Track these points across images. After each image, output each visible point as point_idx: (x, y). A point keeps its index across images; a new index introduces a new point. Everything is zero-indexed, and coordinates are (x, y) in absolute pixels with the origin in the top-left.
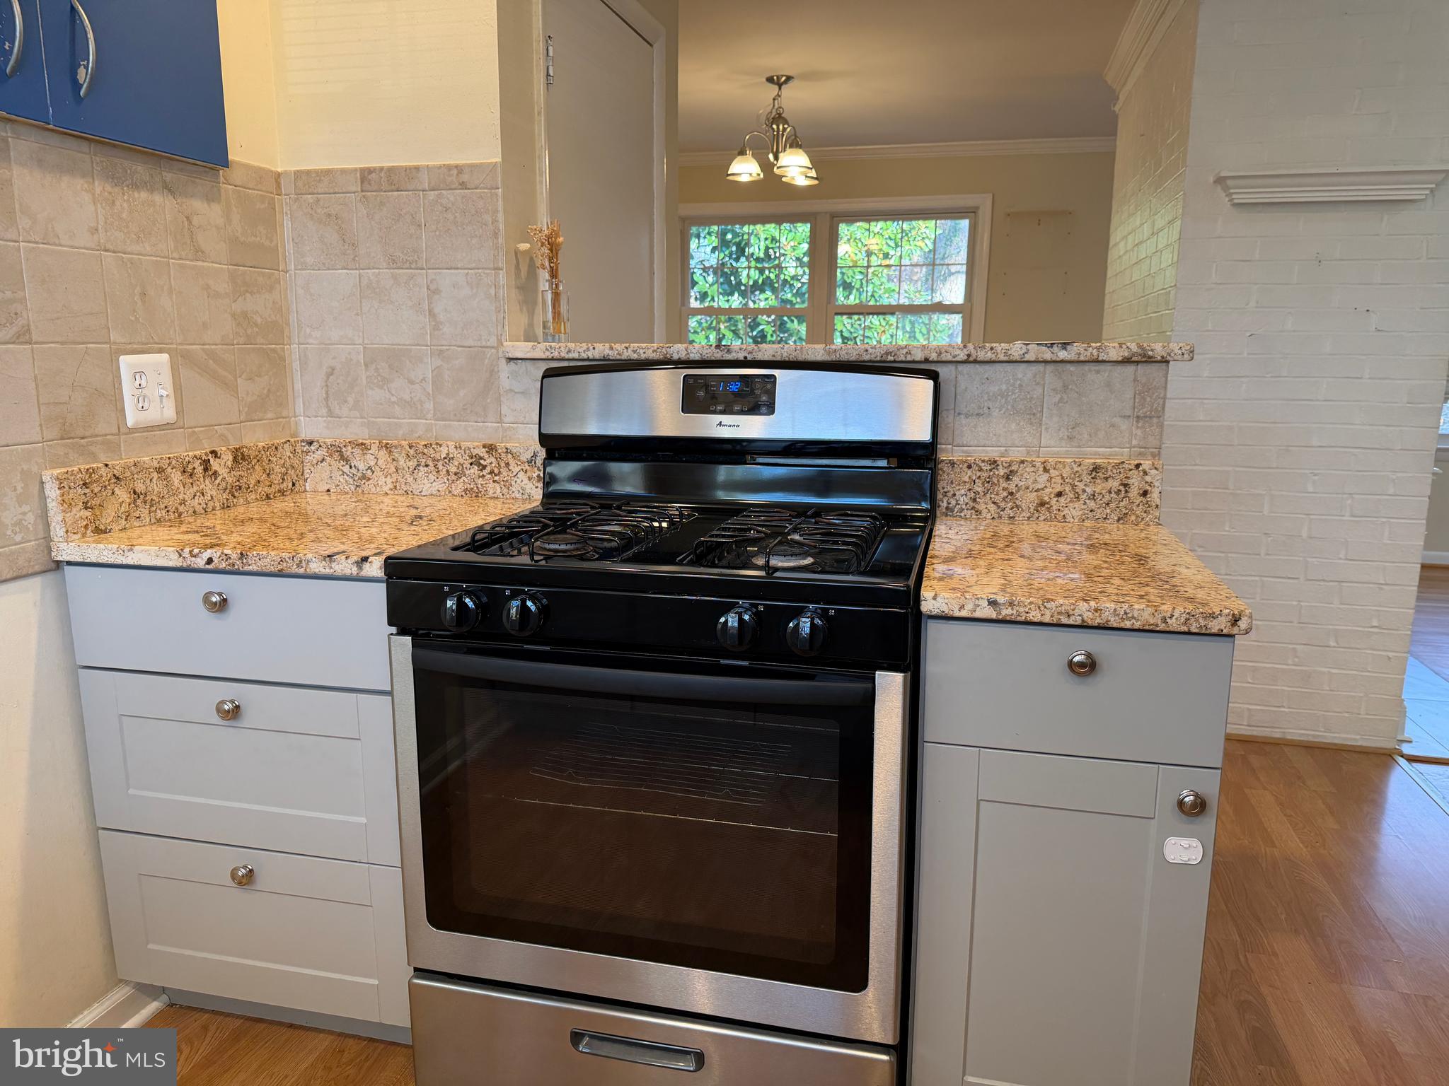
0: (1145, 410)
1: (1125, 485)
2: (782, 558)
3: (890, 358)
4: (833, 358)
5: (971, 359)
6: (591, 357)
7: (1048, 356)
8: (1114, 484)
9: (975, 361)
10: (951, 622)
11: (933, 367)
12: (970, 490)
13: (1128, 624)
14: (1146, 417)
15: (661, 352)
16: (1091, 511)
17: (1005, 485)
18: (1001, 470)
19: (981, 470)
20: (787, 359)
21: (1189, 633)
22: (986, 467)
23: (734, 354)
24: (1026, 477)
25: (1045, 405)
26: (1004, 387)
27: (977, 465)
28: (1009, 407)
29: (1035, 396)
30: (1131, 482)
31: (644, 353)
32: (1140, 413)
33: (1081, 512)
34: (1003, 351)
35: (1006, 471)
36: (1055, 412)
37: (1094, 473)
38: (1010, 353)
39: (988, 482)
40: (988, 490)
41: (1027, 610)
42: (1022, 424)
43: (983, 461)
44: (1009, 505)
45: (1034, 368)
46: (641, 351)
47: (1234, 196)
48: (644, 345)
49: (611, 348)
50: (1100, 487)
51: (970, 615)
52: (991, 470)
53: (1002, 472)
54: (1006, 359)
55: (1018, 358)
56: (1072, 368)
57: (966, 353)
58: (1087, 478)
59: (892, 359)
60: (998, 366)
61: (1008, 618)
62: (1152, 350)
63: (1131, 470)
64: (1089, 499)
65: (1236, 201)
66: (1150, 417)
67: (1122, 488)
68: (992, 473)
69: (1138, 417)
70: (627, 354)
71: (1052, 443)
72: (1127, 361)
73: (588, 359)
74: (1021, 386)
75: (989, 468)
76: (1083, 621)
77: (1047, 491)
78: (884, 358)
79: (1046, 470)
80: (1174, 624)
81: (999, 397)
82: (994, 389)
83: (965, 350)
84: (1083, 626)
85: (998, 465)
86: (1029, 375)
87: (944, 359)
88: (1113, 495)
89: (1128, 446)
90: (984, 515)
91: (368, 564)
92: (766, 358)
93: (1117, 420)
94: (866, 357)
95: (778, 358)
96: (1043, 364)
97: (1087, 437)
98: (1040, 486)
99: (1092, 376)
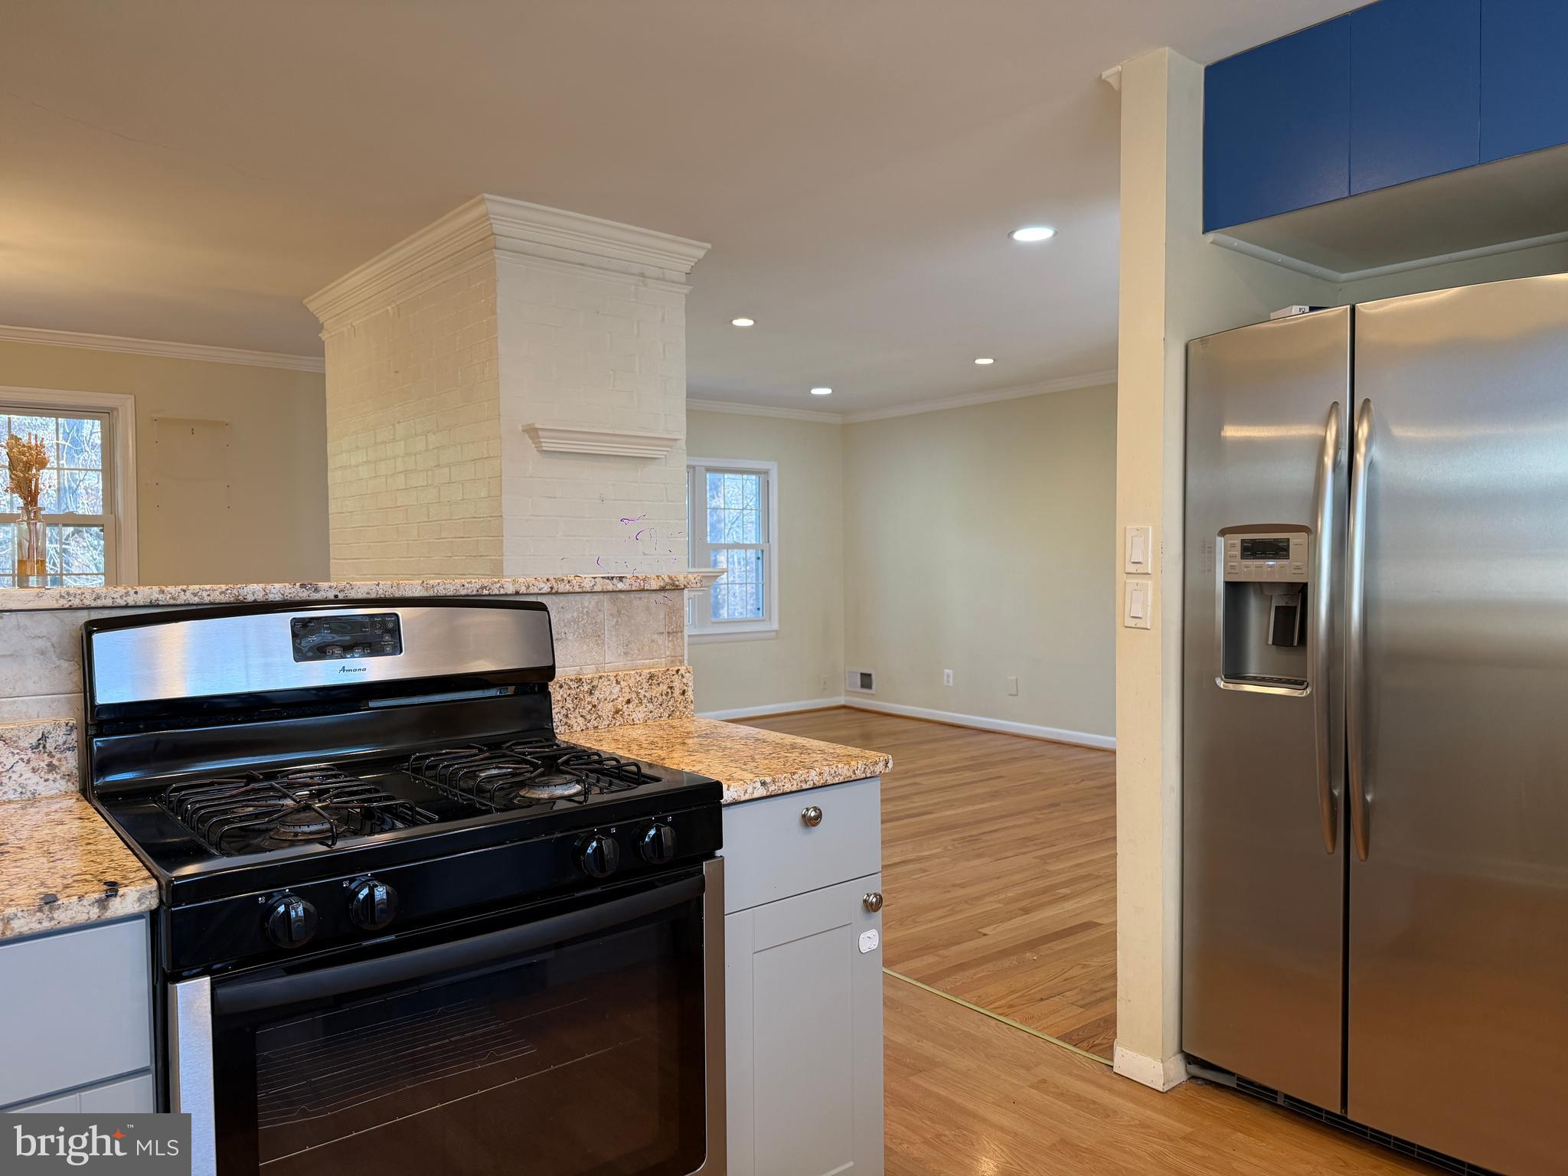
0: (673, 627)
1: (671, 688)
5: (554, 591)
7: (610, 587)
8: (664, 688)
9: (557, 593)
12: (563, 707)
13: (836, 780)
14: (674, 632)
16: (651, 712)
17: (589, 699)
18: (585, 687)
19: (570, 688)
20: (383, 596)
21: (866, 778)
22: (574, 685)
23: (322, 593)
24: (607, 691)
25: (606, 628)
26: (575, 614)
27: (567, 684)
28: (581, 631)
29: (598, 621)
30: (674, 684)
31: (209, 595)
32: (670, 631)
33: (644, 715)
34: (578, 584)
35: (589, 686)
36: (614, 633)
37: (650, 681)
38: (583, 585)
39: (576, 698)
40: (577, 705)
41: (783, 785)
42: (591, 644)
43: (571, 680)
44: (593, 717)
45: (596, 598)
47: (543, 444)
49: (163, 592)
50: (656, 691)
53: (586, 688)
54: (580, 590)
56: (623, 596)
57: (550, 586)
58: (646, 686)
59: (487, 592)
60: (571, 597)
61: (773, 794)
62: (678, 581)
63: (673, 675)
64: (649, 702)
65: (544, 449)
66: (677, 633)
67: (669, 690)
70: (185, 598)
71: (614, 659)
72: (663, 589)
74: (587, 612)
77: (620, 699)
78: (479, 592)
79: (618, 682)
81: (572, 623)
82: (568, 616)
83: (548, 583)
86: (593, 603)
87: (532, 592)
88: (664, 697)
89: (664, 656)
90: (575, 728)
91: (118, 899)
93: (655, 636)
96: (602, 594)
97: (637, 652)
98: (615, 697)
99: (636, 602)
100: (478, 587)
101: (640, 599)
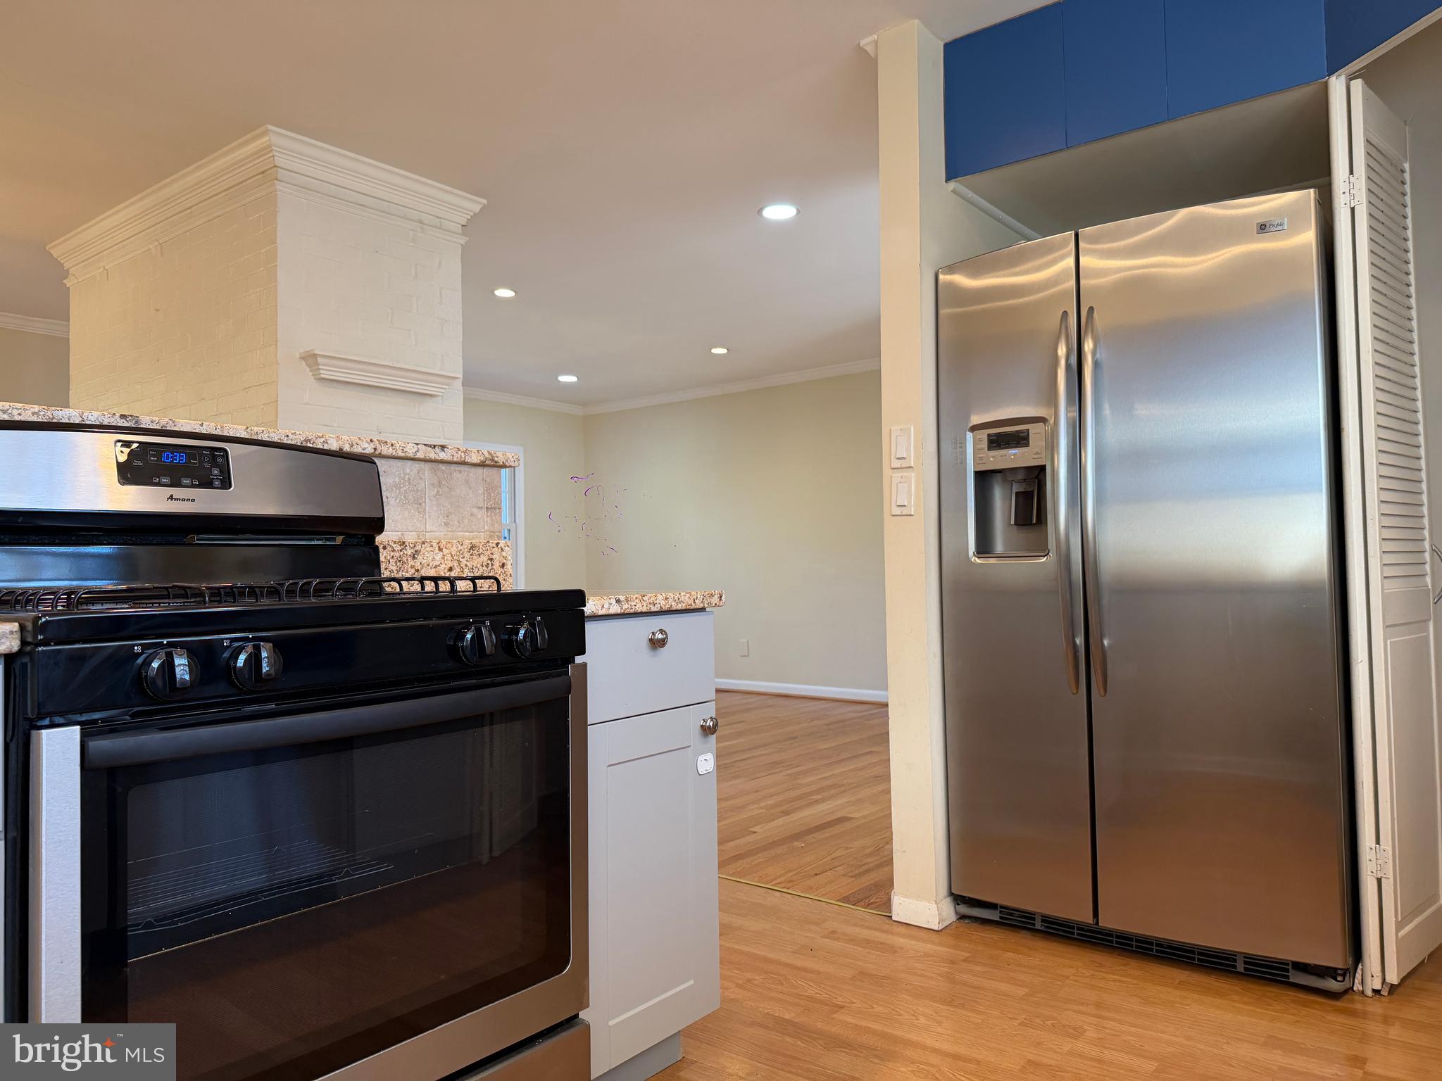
0: (491, 502)
1: (491, 560)
5: (376, 453)
7: (432, 456)
8: (484, 559)
9: (379, 455)
10: (598, 619)
12: (386, 569)
14: (492, 508)
17: (412, 563)
18: (408, 550)
19: (393, 551)
22: (397, 548)
25: (427, 497)
26: (397, 480)
27: (391, 546)
28: (402, 497)
29: (419, 489)
30: (494, 557)
34: (401, 448)
35: (412, 550)
36: (434, 502)
37: (472, 551)
38: (406, 450)
39: (400, 561)
40: (400, 568)
41: (635, 603)
42: (412, 511)
43: (395, 543)
45: (417, 465)
47: (321, 372)
50: (477, 561)
51: (607, 613)
52: (401, 551)
53: (409, 552)
54: (403, 455)
55: (411, 455)
56: (443, 467)
57: (374, 447)
58: (467, 555)
60: (392, 462)
61: (626, 612)
62: (497, 457)
63: (493, 547)
65: (322, 376)
66: (495, 508)
67: (489, 562)
69: (487, 508)
71: (435, 529)
72: (482, 465)
74: (409, 479)
76: (660, 608)
77: (442, 566)
79: (440, 550)
80: (697, 604)
81: (394, 489)
82: (391, 481)
84: (660, 612)
85: (406, 546)
86: (415, 471)
88: (484, 568)
89: (483, 530)
93: (475, 510)
96: (423, 463)
97: (456, 523)
98: (438, 563)
99: (456, 475)
100: (302, 439)
101: (460, 472)
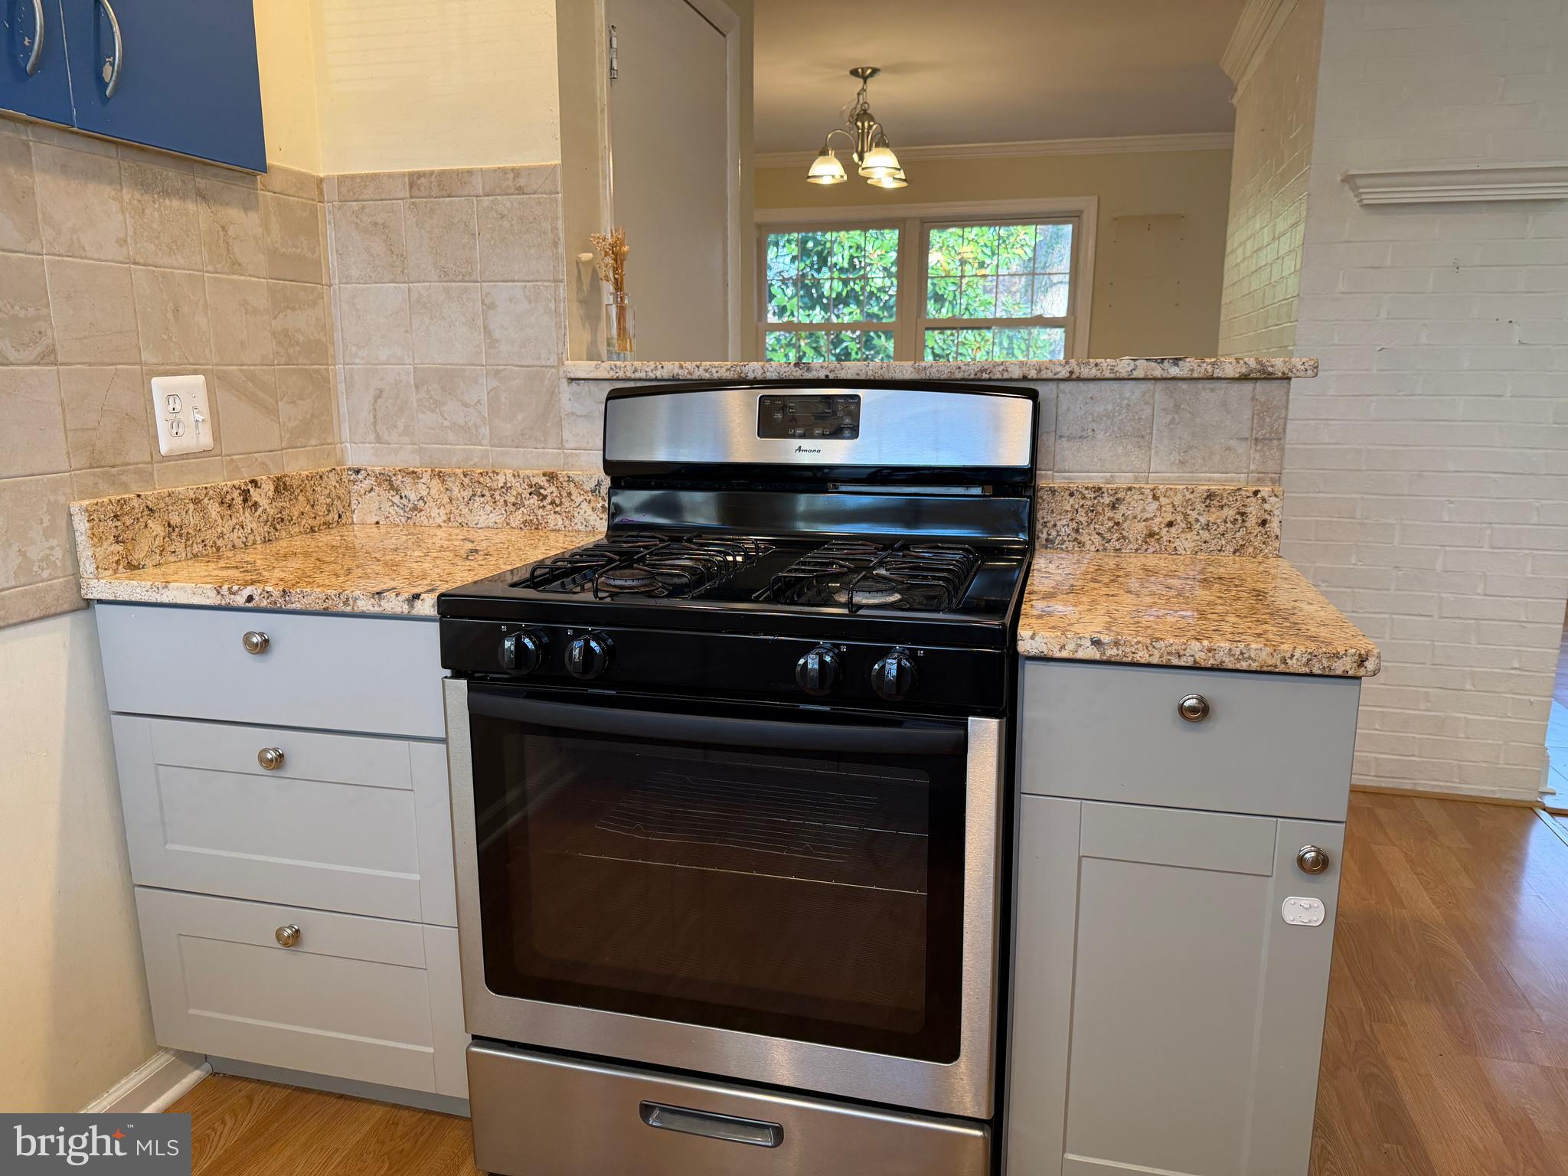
0: (1264, 432)
1: (1242, 514)
2: (867, 594)
3: (985, 376)
4: (922, 376)
5: (1074, 376)
6: (659, 377)
7: (1158, 373)
8: (1230, 513)
9: (1079, 379)
10: (1051, 663)
11: (1031, 385)
12: (1072, 519)
13: (1244, 665)
14: (1265, 439)
15: (735, 371)
16: (1205, 542)
17: (1109, 513)
18: (1106, 498)
19: (1084, 498)
20: (872, 378)
21: (1311, 675)
22: (1090, 495)
23: (814, 373)
24: (1133, 506)
25: (1155, 427)
26: (1110, 407)
27: (1080, 492)
28: (1116, 429)
29: (1143, 417)
30: (1248, 510)
31: (717, 372)
32: (1259, 436)
33: (1194, 544)
34: (1109, 368)
35: (1111, 498)
36: (1166, 434)
37: (1208, 501)
38: (1116, 369)
39: (1092, 511)
40: (1092, 520)
41: (1133, 650)
42: (1130, 447)
43: (1087, 488)
44: (1115, 536)
45: (1143, 386)
46: (714, 370)
47: (1364, 197)
48: (716, 363)
49: (681, 367)
50: (1215, 516)
51: (1071, 656)
52: (1095, 498)
53: (1107, 500)
54: (1112, 376)
55: (1125, 375)
56: (1184, 386)
57: (1069, 370)
58: (1200, 507)
59: (987, 376)
60: (1103, 384)
61: (1113, 659)
62: (1272, 366)
63: (1248, 497)
64: (1203, 529)
65: (1366, 202)
66: (1271, 440)
67: (1238, 517)
68: (1096, 501)
69: (1256, 439)
70: (699, 374)
71: (1163, 468)
72: (1244, 378)
73: (656, 379)
74: (1128, 405)
75: (1093, 495)
76: (1195, 661)
77: (1157, 520)
78: (978, 376)
79: (1155, 498)
80: (1294, 665)
81: (1105, 418)
82: (1100, 409)
83: (1067, 367)
84: (1196, 668)
85: (1103, 493)
86: (1137, 394)
87: (1044, 376)
88: (1229, 525)
89: (1245, 471)
90: (1087, 546)
91: (420, 602)
92: (849, 376)
93: (1233, 443)
94: (959, 375)
95: (863, 377)
96: (1153, 382)
97: (1200, 461)
98: (1149, 516)
99: (1206, 395)
100: (976, 370)
101: (1213, 390)
